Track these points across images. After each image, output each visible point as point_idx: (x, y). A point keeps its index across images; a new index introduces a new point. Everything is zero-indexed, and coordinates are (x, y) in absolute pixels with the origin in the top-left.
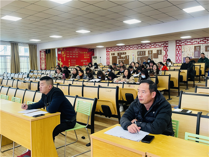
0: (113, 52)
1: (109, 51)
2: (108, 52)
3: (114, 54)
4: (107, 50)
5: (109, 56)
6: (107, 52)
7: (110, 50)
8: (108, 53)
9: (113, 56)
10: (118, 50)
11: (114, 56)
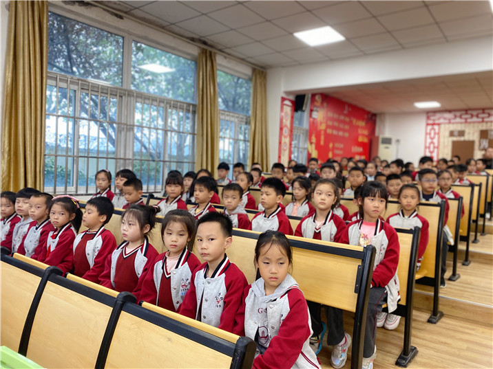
0: (459, 127)
1: (439, 124)
2: (433, 124)
3: (462, 133)
4: (428, 118)
5: (435, 141)
6: (430, 127)
7: (442, 121)
8: (433, 129)
9: (455, 139)
10: (483, 121)
11: (462, 139)
